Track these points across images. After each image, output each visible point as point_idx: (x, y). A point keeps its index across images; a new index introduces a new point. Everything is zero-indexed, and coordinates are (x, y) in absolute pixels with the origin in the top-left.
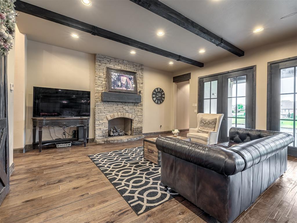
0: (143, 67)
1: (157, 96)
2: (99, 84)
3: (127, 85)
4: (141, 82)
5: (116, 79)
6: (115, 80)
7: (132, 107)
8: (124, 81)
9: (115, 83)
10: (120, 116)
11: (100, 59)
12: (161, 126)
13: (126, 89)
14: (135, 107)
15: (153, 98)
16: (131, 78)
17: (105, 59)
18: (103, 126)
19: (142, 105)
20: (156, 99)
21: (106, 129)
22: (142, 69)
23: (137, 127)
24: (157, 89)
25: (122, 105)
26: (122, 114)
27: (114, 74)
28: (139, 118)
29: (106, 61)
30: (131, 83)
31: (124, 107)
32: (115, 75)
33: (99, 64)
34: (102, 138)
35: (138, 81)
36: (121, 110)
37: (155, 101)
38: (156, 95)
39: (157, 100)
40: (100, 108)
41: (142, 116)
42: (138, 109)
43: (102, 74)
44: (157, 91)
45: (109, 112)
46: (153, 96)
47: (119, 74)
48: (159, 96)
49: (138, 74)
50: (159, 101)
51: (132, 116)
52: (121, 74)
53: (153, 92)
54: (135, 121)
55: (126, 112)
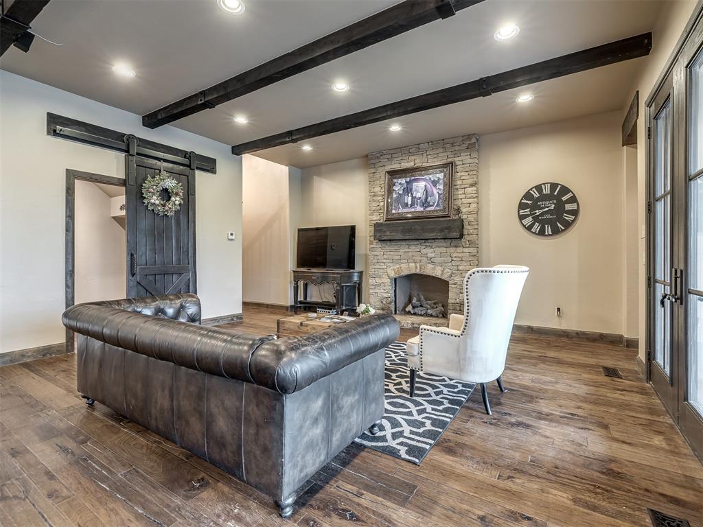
0: (474, 140)
1: (538, 212)
2: (374, 208)
3: (427, 198)
4: (470, 181)
5: (401, 192)
6: (400, 194)
7: (443, 250)
8: (420, 191)
9: (399, 200)
10: (413, 271)
11: (375, 161)
12: (559, 309)
13: (422, 209)
14: (452, 250)
15: (521, 218)
16: (436, 179)
17: (381, 157)
18: (381, 288)
19: (473, 244)
20: (536, 219)
22: (470, 147)
23: (458, 301)
24: (539, 188)
25: (419, 247)
26: (418, 267)
27: (400, 181)
29: (385, 160)
30: (435, 191)
31: (424, 251)
32: (400, 184)
33: (373, 170)
35: (459, 182)
36: (417, 258)
37: (529, 228)
38: (534, 207)
39: (537, 224)
40: (375, 253)
42: (460, 255)
43: (377, 189)
44: (537, 195)
45: (393, 261)
46: (522, 212)
47: (408, 179)
48: (547, 209)
49: (461, 163)
50: (546, 226)
51: (443, 271)
52: (413, 178)
53: (523, 201)
54: (453, 286)
55: (428, 261)
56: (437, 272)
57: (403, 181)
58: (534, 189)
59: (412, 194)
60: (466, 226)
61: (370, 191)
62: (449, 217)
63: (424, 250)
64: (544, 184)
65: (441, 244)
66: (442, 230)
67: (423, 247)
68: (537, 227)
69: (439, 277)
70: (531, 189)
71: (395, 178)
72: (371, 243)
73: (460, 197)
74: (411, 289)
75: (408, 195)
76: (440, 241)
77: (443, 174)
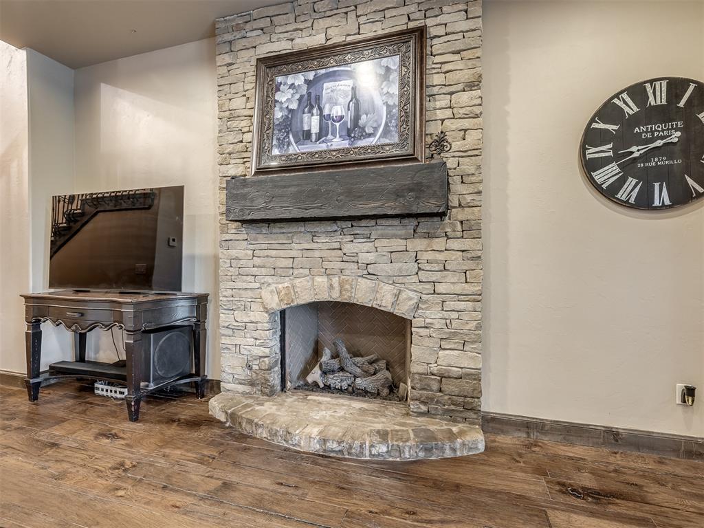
1: (637, 151)
2: (230, 148)
3: (357, 118)
4: (466, 76)
5: (294, 106)
6: (291, 111)
7: (398, 244)
8: (341, 100)
9: (288, 124)
11: (231, 38)
12: (690, 392)
13: (345, 144)
14: (419, 244)
15: (590, 166)
17: (248, 27)
18: (248, 335)
19: (471, 229)
20: (628, 168)
21: (260, 354)
23: (434, 368)
24: (637, 92)
25: (338, 237)
26: (336, 285)
27: (290, 80)
28: (455, 315)
29: (255, 33)
31: (349, 248)
32: (292, 86)
33: (227, 58)
34: (247, 389)
35: (439, 79)
36: (332, 265)
37: (610, 193)
38: (622, 140)
39: (631, 182)
40: (233, 253)
41: (477, 298)
42: (441, 257)
43: (239, 103)
44: (631, 108)
45: (276, 272)
46: (592, 153)
47: (311, 75)
48: (659, 143)
49: (440, 31)
50: (657, 185)
51: (397, 296)
52: (323, 71)
53: (594, 125)
54: (423, 332)
55: (361, 272)
56: (383, 297)
57: (299, 79)
58: (625, 95)
59: (321, 109)
60: (457, 187)
61: (220, 106)
62: (416, 159)
63: (349, 246)
64: (651, 82)
65: (390, 231)
66: (398, 194)
67: (349, 238)
68: (631, 188)
69: (389, 309)
70: (617, 96)
71: (280, 74)
72: (224, 229)
73: (440, 114)
74: (319, 328)
75: (310, 111)
76: (390, 222)
77: (397, 58)
